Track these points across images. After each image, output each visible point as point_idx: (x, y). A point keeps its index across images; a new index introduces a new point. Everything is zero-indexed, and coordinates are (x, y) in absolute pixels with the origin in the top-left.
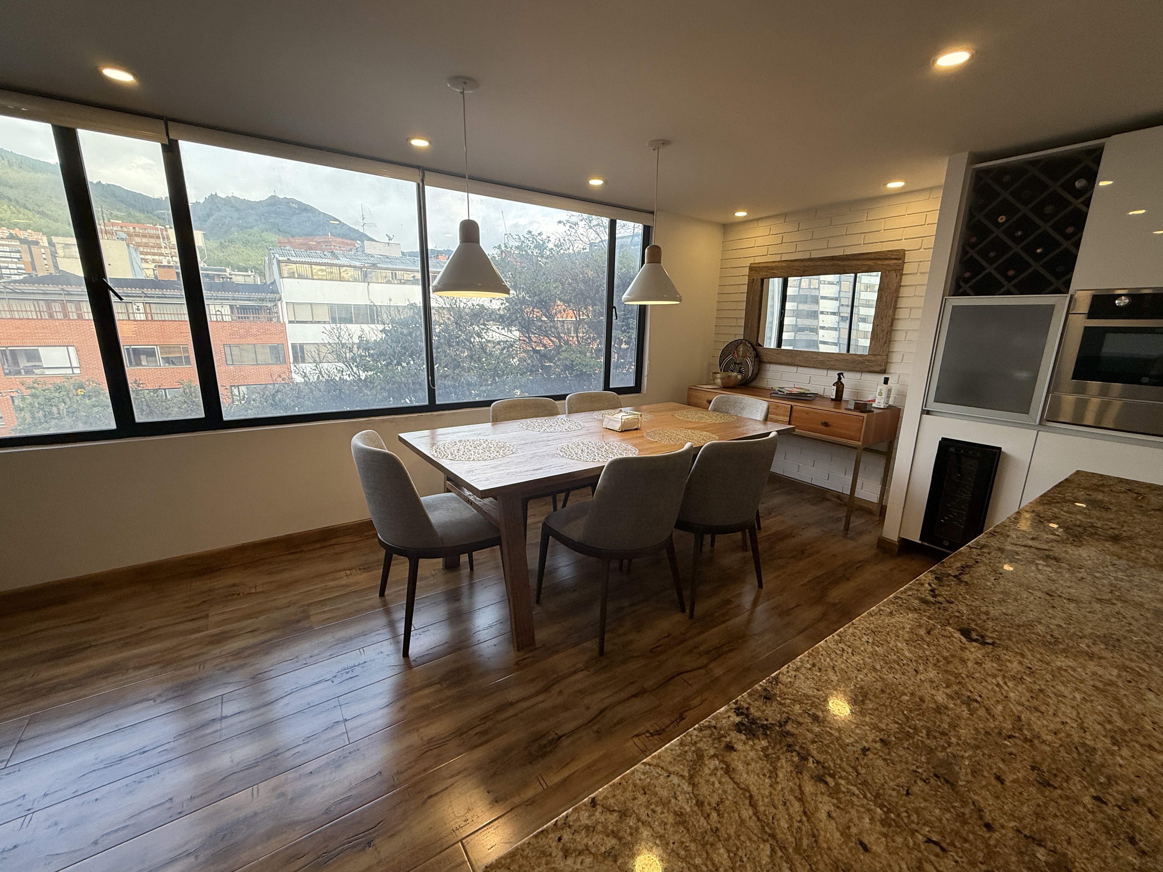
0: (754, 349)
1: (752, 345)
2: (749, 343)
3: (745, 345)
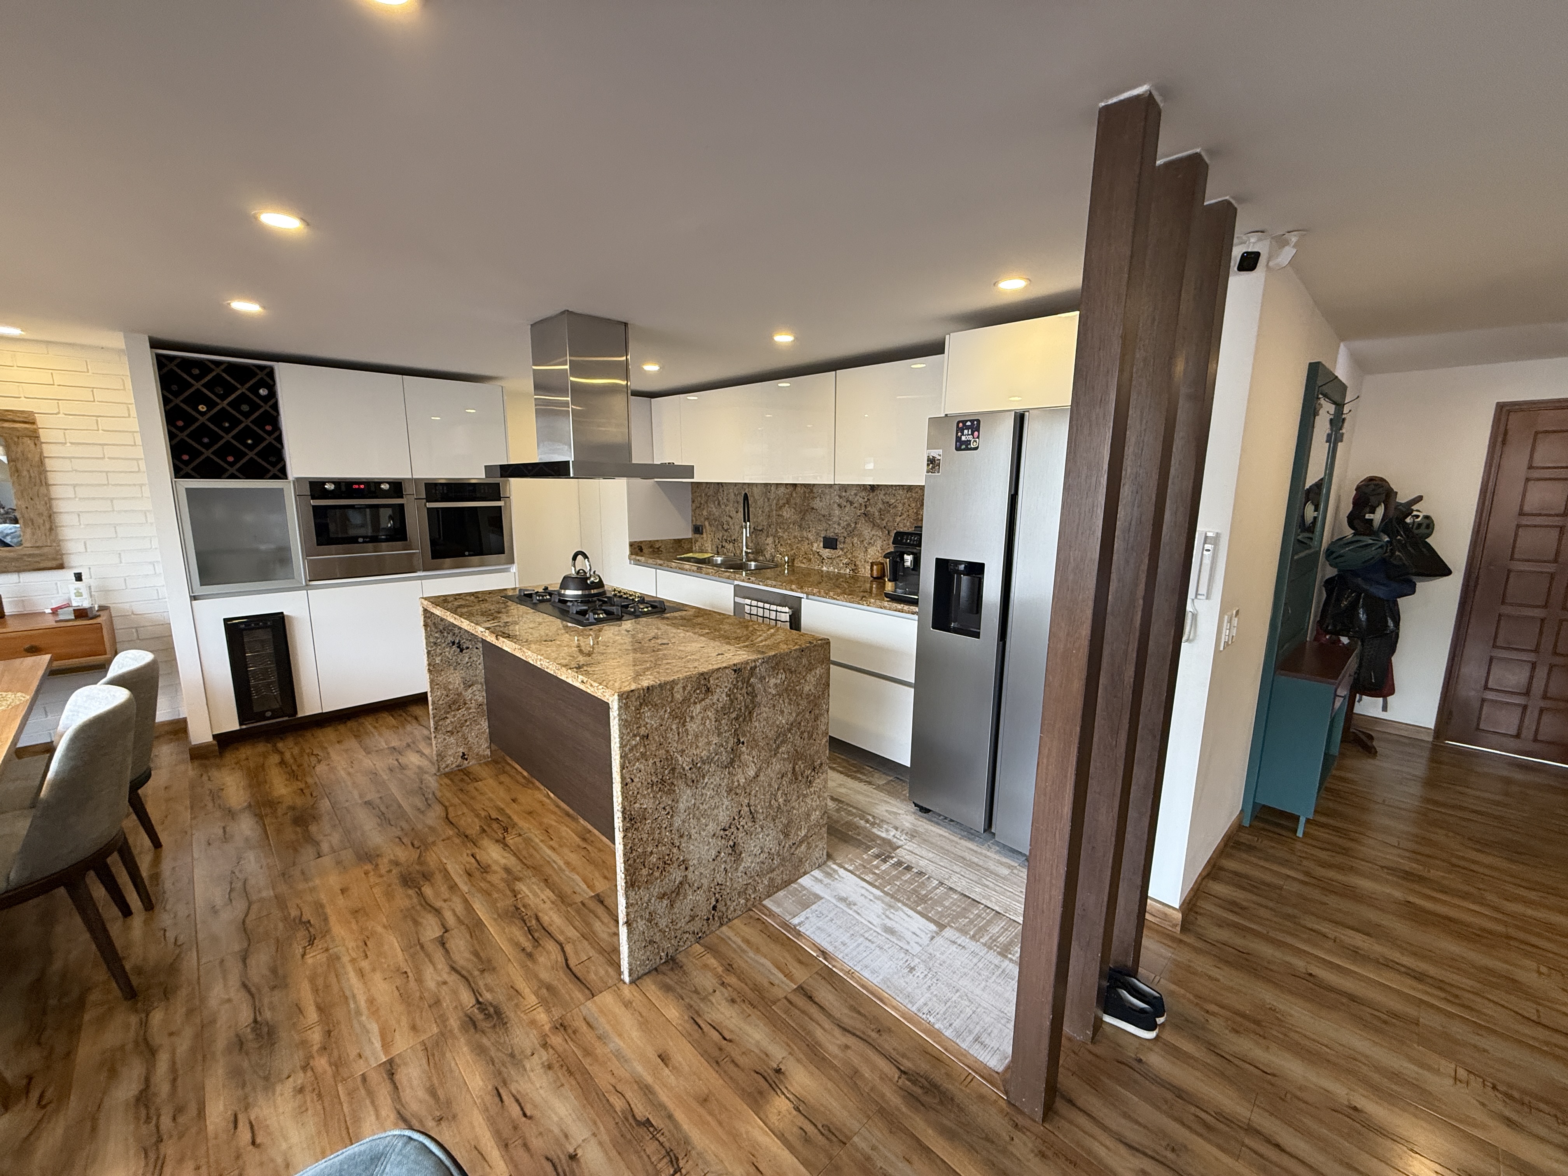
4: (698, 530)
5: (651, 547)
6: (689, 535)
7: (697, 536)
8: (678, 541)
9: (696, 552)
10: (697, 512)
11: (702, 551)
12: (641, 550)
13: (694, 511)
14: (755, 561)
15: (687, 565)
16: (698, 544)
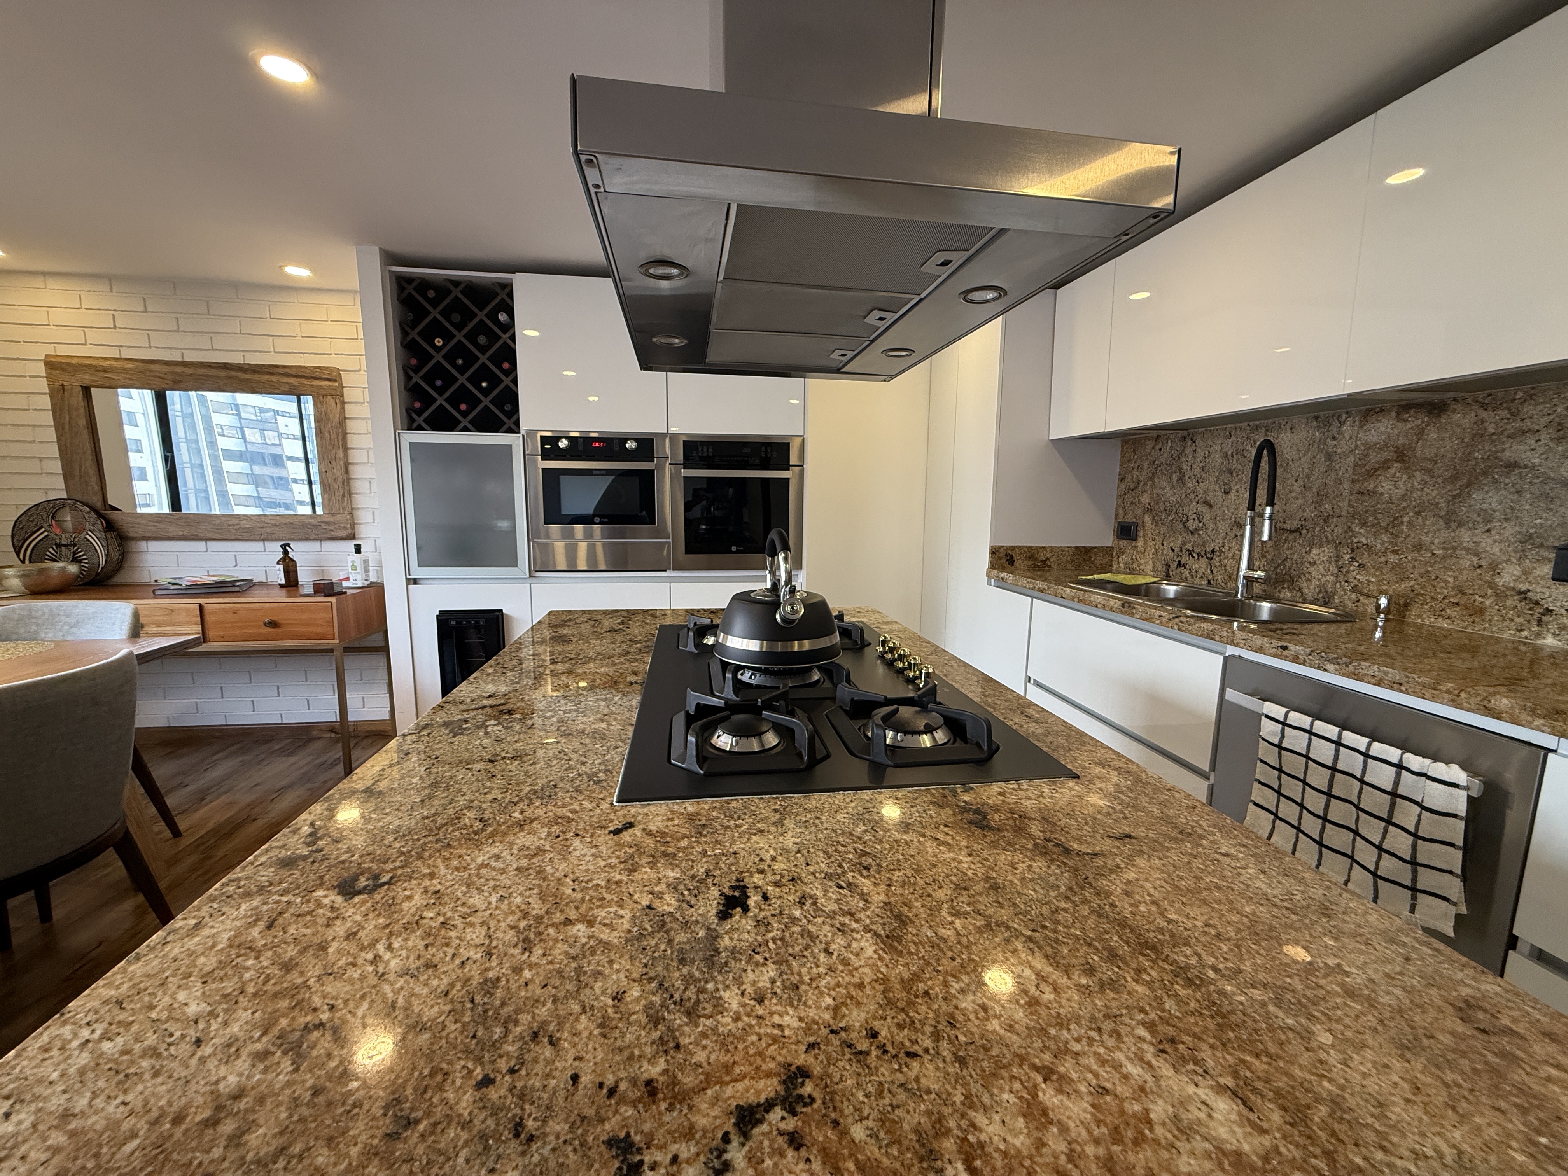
0: (100, 515)
1: (93, 509)
2: (84, 504)
3: (74, 508)
4: (1126, 531)
5: (1031, 557)
6: (1107, 539)
7: (1124, 543)
8: (1085, 552)
9: (1118, 572)
10: (1129, 498)
11: (1131, 571)
12: (1011, 561)
13: (1122, 497)
14: (1272, 599)
15: (1098, 596)
16: (1123, 559)
